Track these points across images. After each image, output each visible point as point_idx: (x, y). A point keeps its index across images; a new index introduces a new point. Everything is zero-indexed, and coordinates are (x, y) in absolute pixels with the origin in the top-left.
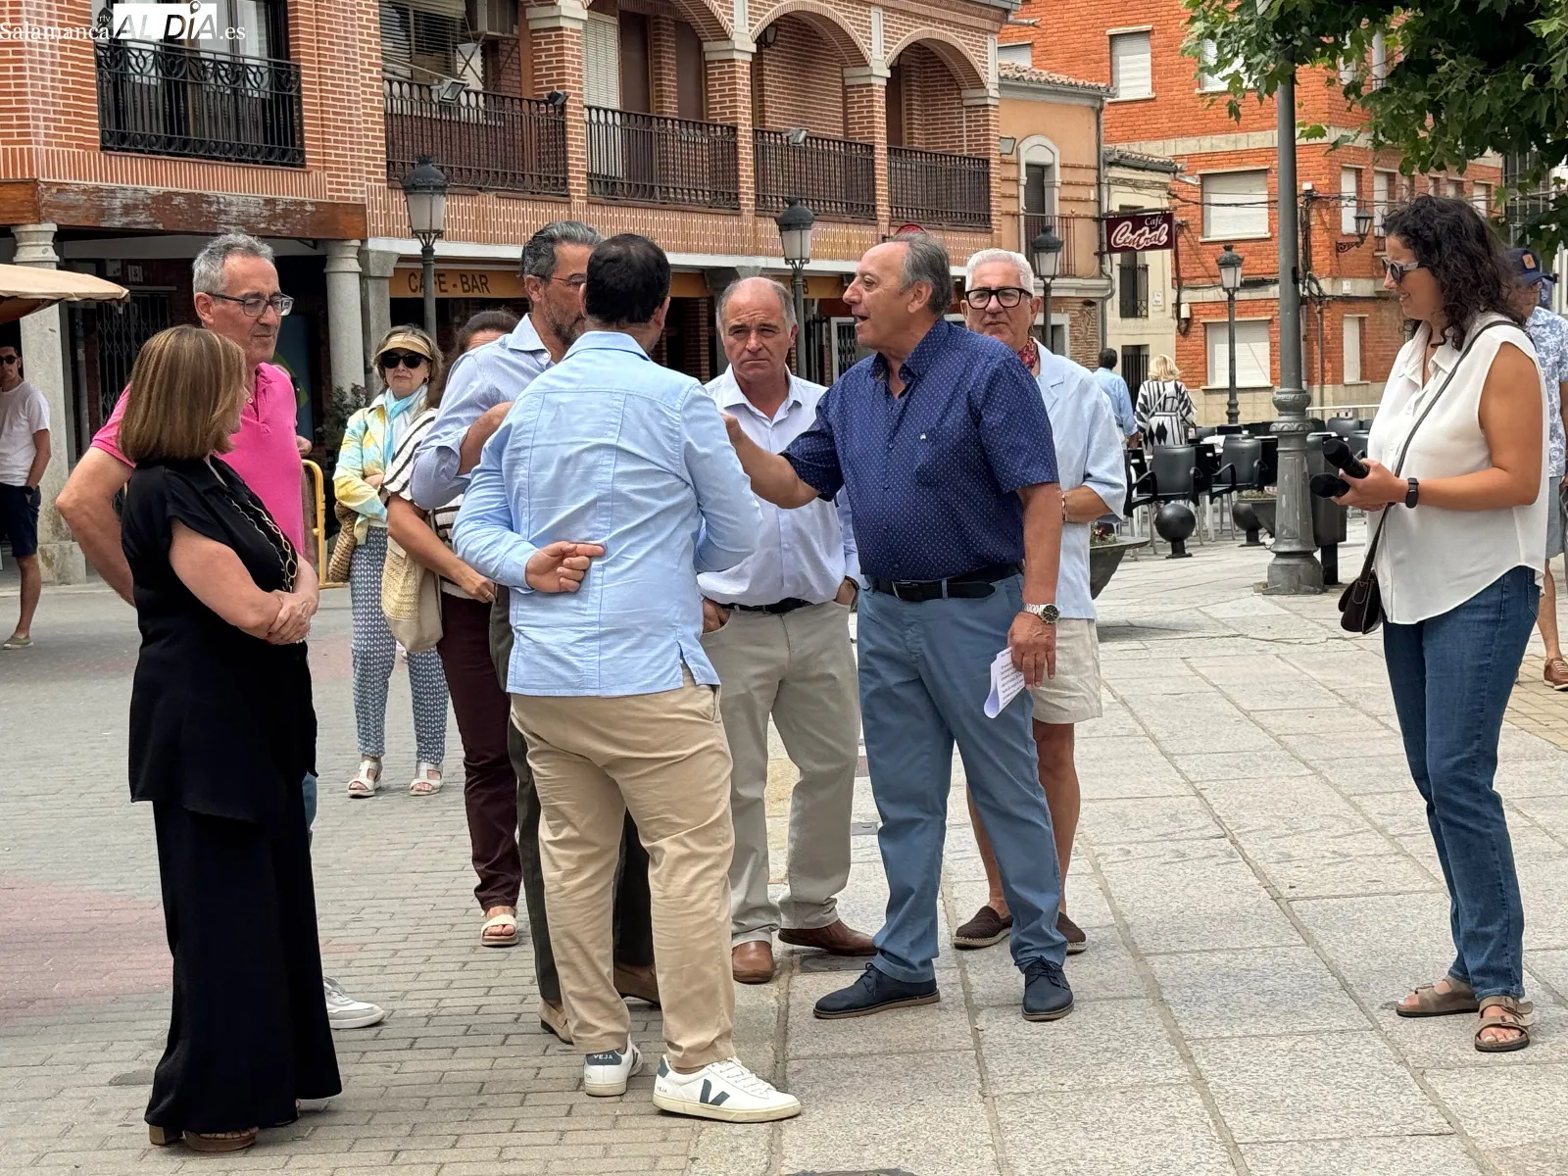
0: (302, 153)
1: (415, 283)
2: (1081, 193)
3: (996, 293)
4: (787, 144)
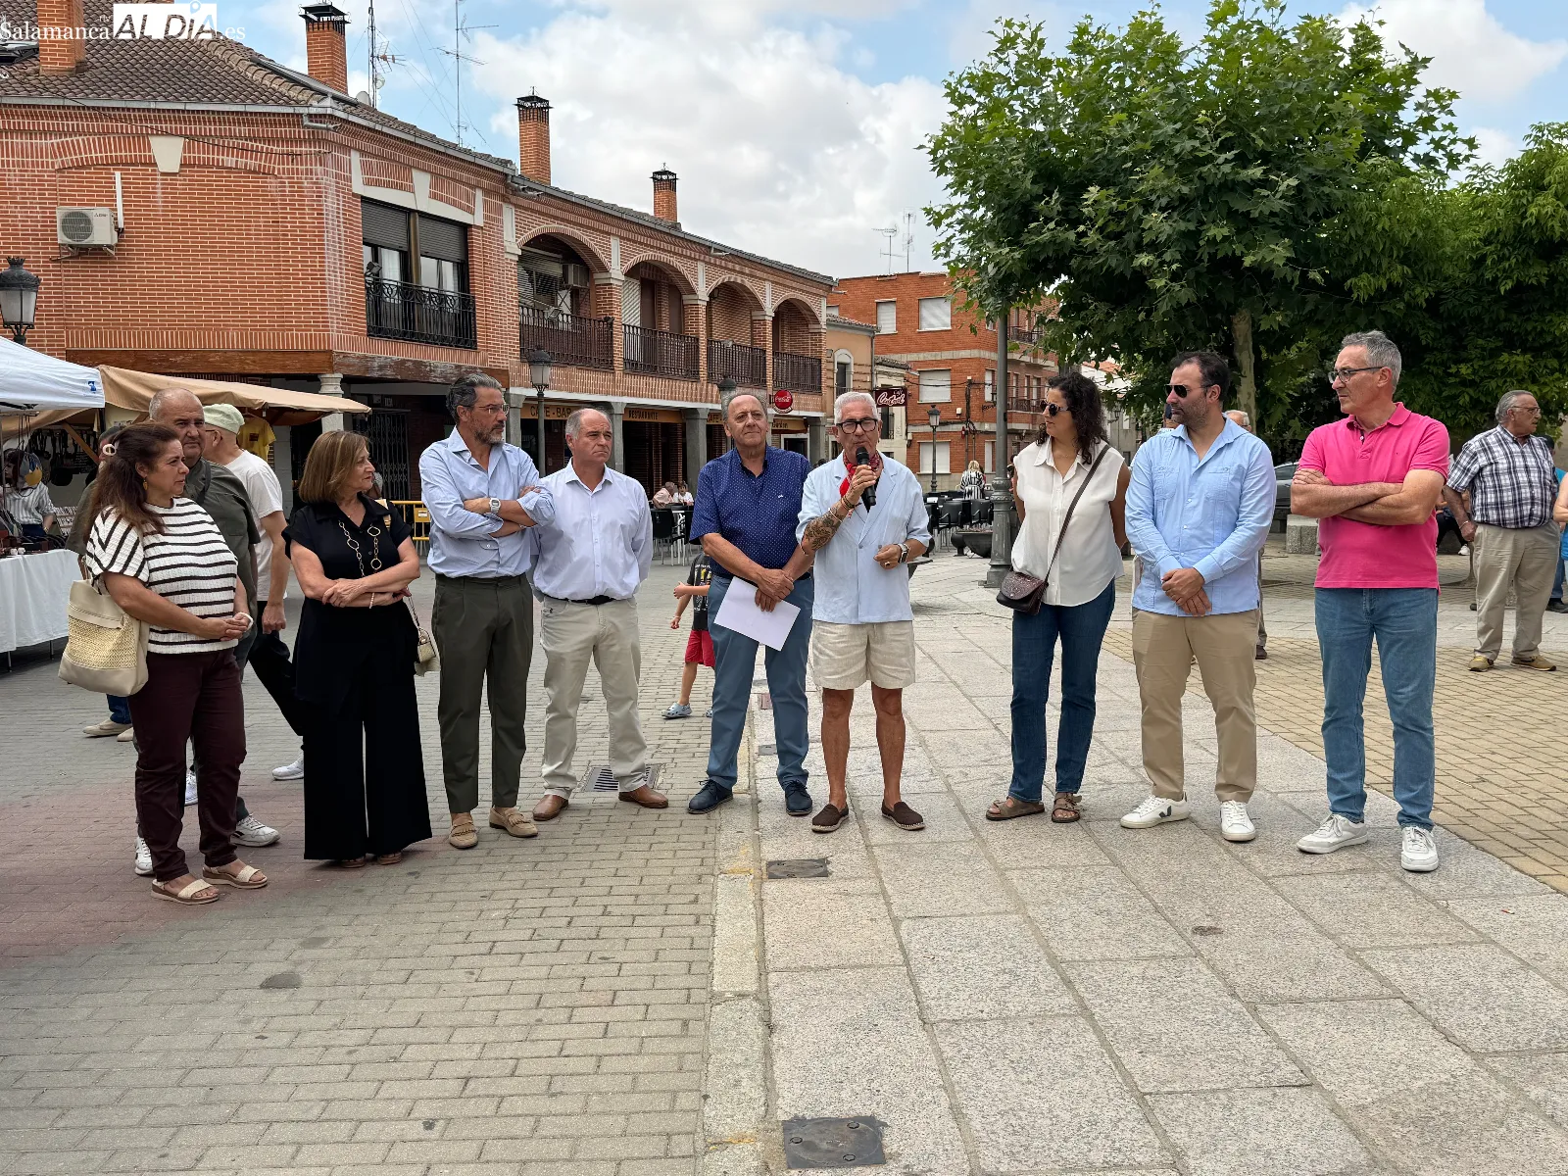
0: (475, 342)
1: (534, 411)
2: (863, 377)
3: (860, 423)
4: (723, 348)
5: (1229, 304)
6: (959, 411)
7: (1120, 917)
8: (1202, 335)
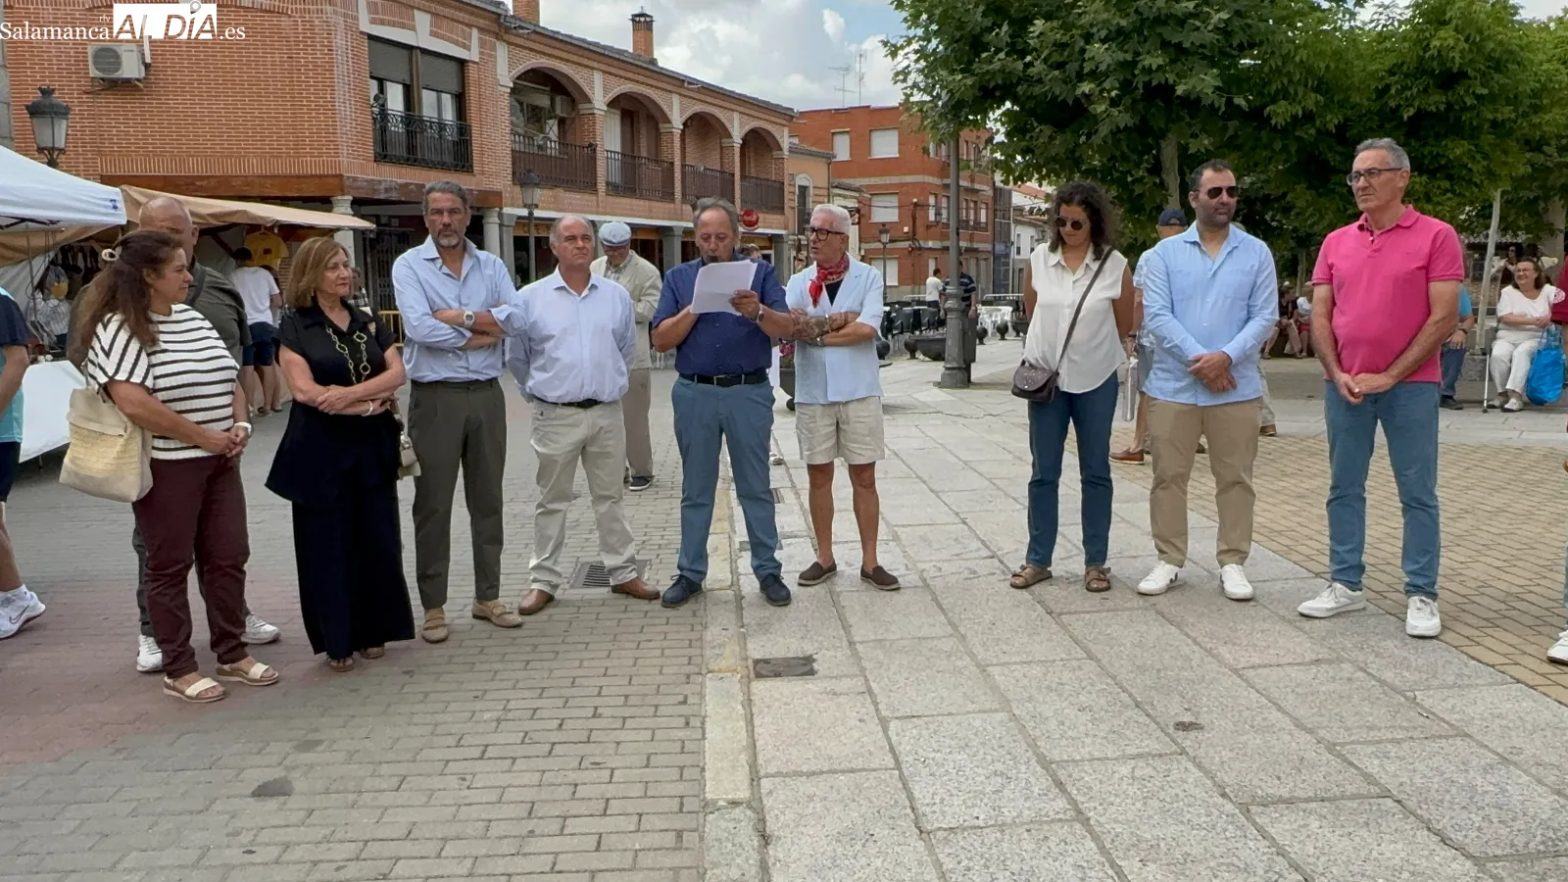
1: (525, 229)
4: (696, 173)
5: (1160, 129)
6: (906, 229)
7: (1103, 713)
8: (1135, 157)
